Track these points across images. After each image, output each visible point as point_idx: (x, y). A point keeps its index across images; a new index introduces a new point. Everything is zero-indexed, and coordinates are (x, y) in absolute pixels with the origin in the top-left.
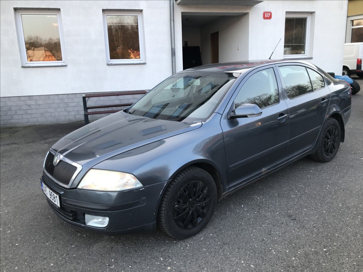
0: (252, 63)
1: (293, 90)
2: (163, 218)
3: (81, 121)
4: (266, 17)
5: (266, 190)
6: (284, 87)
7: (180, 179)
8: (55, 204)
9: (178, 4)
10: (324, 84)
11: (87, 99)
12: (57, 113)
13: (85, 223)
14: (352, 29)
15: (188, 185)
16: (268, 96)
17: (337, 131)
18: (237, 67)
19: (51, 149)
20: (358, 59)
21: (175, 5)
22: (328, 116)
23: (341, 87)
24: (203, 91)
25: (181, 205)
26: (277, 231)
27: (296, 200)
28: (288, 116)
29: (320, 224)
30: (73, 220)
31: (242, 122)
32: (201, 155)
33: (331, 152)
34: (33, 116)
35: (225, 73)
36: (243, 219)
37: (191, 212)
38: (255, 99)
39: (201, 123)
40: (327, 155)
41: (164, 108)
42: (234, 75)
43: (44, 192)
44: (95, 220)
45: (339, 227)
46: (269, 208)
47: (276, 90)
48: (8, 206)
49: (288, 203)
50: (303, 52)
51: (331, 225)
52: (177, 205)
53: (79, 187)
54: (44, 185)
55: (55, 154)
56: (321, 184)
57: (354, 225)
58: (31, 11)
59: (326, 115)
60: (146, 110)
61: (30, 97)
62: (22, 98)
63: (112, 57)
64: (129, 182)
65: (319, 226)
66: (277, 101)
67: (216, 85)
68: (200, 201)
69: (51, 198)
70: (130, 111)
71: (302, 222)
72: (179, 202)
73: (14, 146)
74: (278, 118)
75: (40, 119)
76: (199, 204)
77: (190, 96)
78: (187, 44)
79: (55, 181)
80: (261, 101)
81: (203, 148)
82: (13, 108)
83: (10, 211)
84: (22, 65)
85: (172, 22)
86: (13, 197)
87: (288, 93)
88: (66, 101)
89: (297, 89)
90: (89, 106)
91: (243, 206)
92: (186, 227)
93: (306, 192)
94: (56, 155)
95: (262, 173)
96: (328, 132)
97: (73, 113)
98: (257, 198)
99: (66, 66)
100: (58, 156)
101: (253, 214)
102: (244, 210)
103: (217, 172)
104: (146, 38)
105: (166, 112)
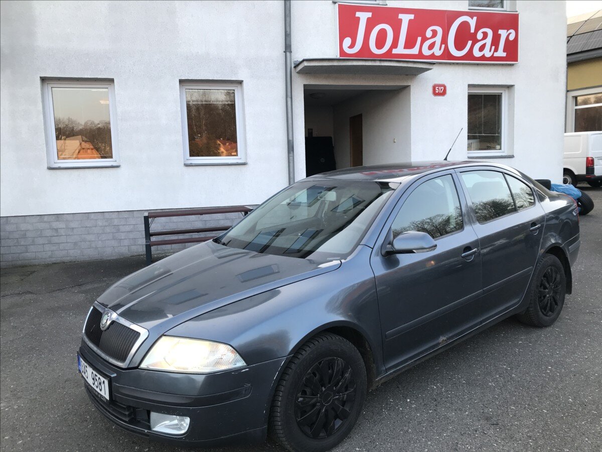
0: (418, 167)
1: (485, 208)
2: (278, 419)
3: (139, 255)
4: (437, 92)
5: (446, 373)
6: (470, 204)
7: (305, 354)
8: (101, 395)
9: (298, 73)
10: (534, 199)
11: (150, 220)
12: (100, 242)
13: (149, 428)
14: (576, 110)
15: (320, 363)
16: (444, 218)
17: (558, 276)
18: (394, 173)
19: (96, 302)
20: (587, 158)
21: (294, 74)
22: (543, 251)
23: (561, 204)
24: (340, 210)
25: (307, 398)
26: (467, 444)
27: (497, 391)
28: (478, 250)
29: (539, 432)
30: (130, 422)
31: (405, 260)
32: (339, 314)
33: (552, 310)
34: (62, 247)
35: (376, 182)
36: (409, 423)
37: (323, 410)
38: (423, 223)
39: (339, 262)
40: (547, 316)
41: (277, 236)
42: (390, 185)
43: (83, 374)
44: (167, 422)
45: (570, 436)
46: (452, 403)
47: (457, 208)
48: (19, 398)
49: (484, 396)
50: (498, 147)
51: (556, 434)
52: (301, 397)
53: (143, 366)
54: (83, 362)
55: (104, 311)
56: (537, 363)
57: (594, 434)
58: (67, 83)
59: (540, 249)
60: (249, 239)
61: (58, 216)
62: (46, 219)
63: (192, 154)
64: (224, 358)
65: (537, 436)
66: (460, 227)
67: (361, 200)
68: (339, 392)
69: (94, 384)
70: (224, 240)
71: (508, 429)
72: (304, 393)
73: (28, 296)
74: (463, 255)
75: (71, 252)
76: (337, 396)
77: (319, 217)
78: (312, 133)
79: (103, 355)
80: (434, 226)
81: (342, 303)
82: (29, 234)
83: (22, 407)
84: (49, 166)
85: (289, 100)
86: (27, 383)
87: (477, 213)
88: (116, 222)
89: (491, 207)
90: (153, 231)
91: (409, 400)
92: (315, 436)
93: (513, 378)
94: (106, 312)
95: (439, 344)
96: (544, 276)
97: (126, 243)
98: (431, 388)
99: (118, 167)
100: (109, 314)
101: (427, 414)
102: (410, 408)
103: (366, 342)
104: (247, 124)
105: (280, 242)
